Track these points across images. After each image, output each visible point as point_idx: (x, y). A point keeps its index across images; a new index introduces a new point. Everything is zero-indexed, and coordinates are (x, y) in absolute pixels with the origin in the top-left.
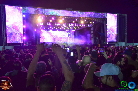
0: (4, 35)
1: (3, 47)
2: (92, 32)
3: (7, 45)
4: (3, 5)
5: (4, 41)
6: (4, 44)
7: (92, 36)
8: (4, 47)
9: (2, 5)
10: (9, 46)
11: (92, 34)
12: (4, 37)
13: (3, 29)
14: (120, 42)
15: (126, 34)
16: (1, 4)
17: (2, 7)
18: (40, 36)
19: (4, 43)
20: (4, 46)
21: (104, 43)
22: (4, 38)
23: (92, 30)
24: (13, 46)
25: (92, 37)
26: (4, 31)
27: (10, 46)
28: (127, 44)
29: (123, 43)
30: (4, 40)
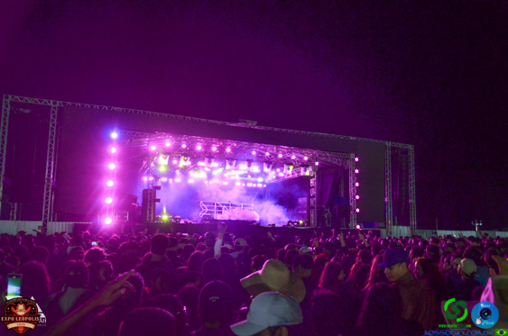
0: (48, 189)
1: (40, 223)
2: (313, 192)
3: (54, 220)
4: (58, 102)
5: (46, 207)
6: (46, 216)
7: (312, 202)
8: (45, 225)
9: (55, 103)
10: (61, 223)
11: (314, 196)
12: (48, 194)
13: (49, 172)
14: (394, 224)
15: (412, 201)
16: (52, 101)
17: (55, 108)
18: (157, 198)
19: (46, 212)
20: (46, 221)
21: (347, 226)
22: (47, 198)
23: (313, 187)
24: (71, 223)
25: (313, 208)
26: (50, 176)
27: (64, 223)
28: (418, 232)
29: (406, 227)
30: (47, 203)
